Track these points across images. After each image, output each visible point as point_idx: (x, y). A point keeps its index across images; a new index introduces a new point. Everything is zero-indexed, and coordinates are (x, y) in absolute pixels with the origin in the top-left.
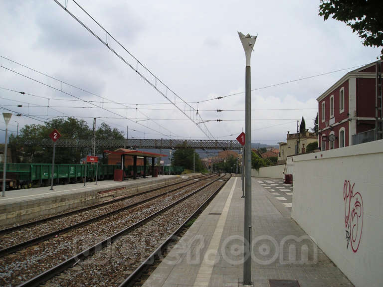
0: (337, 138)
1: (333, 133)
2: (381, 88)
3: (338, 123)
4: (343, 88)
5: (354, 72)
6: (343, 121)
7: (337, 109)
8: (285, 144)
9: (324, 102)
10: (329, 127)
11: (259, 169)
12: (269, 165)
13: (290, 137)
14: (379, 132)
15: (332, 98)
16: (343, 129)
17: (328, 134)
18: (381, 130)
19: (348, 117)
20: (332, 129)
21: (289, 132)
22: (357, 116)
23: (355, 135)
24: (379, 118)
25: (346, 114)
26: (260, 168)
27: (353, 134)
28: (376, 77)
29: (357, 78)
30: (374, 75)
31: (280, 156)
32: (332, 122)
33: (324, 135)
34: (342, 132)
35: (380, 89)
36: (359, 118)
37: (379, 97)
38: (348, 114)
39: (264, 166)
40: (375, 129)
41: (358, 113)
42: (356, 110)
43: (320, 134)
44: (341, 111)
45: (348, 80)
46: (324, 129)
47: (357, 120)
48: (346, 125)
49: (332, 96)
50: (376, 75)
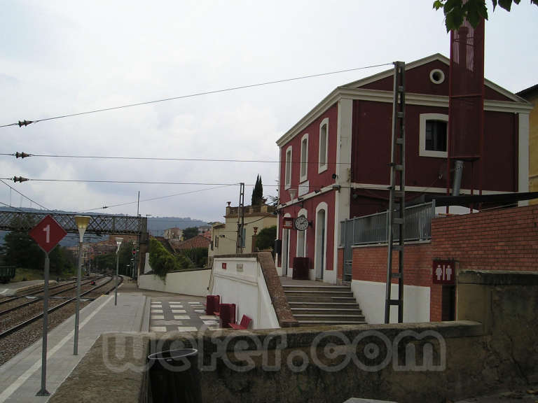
0: (311, 224)
1: (303, 212)
2: (404, 123)
3: (313, 194)
4: (326, 121)
5: (351, 87)
6: (324, 190)
7: (313, 162)
8: (221, 226)
9: (290, 148)
10: (296, 201)
11: (165, 275)
12: (185, 267)
13: (231, 212)
14: (398, 220)
15: (305, 140)
16: (323, 206)
17: (296, 213)
18: (401, 216)
19: (334, 182)
20: (303, 203)
21: (229, 203)
22: (352, 181)
23: (347, 221)
24: (398, 188)
25: (331, 175)
26: (168, 275)
27: (344, 220)
28: (393, 101)
29: (354, 101)
30: (389, 97)
31: (212, 249)
32: (304, 190)
33: (288, 215)
34: (322, 212)
35: (401, 125)
36: (355, 185)
37: (399, 141)
38: (334, 176)
39: (175, 270)
40: (389, 211)
41: (355, 175)
42: (350, 167)
43: (281, 212)
44: (322, 168)
45: (336, 105)
46: (289, 203)
47: (352, 189)
48: (329, 197)
49: (306, 136)
50: (394, 96)
